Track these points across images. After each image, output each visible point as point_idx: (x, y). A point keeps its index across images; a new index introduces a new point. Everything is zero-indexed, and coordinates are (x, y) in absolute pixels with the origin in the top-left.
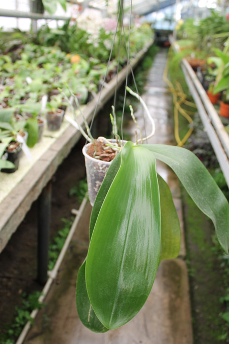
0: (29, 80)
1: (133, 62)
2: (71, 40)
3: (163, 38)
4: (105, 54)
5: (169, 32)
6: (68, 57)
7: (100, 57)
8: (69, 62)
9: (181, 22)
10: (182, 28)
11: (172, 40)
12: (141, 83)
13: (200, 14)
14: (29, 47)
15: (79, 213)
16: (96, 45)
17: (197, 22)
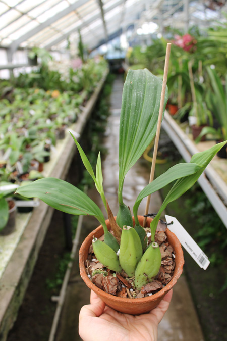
0: (32, 112)
1: (97, 90)
2: (47, 80)
3: (117, 66)
4: (76, 87)
5: (121, 60)
6: (48, 94)
7: (72, 89)
8: (51, 97)
9: (130, 50)
10: (132, 55)
11: (125, 66)
12: (106, 108)
13: (145, 41)
14: (17, 91)
15: (60, 299)
16: (68, 81)
17: (144, 49)
